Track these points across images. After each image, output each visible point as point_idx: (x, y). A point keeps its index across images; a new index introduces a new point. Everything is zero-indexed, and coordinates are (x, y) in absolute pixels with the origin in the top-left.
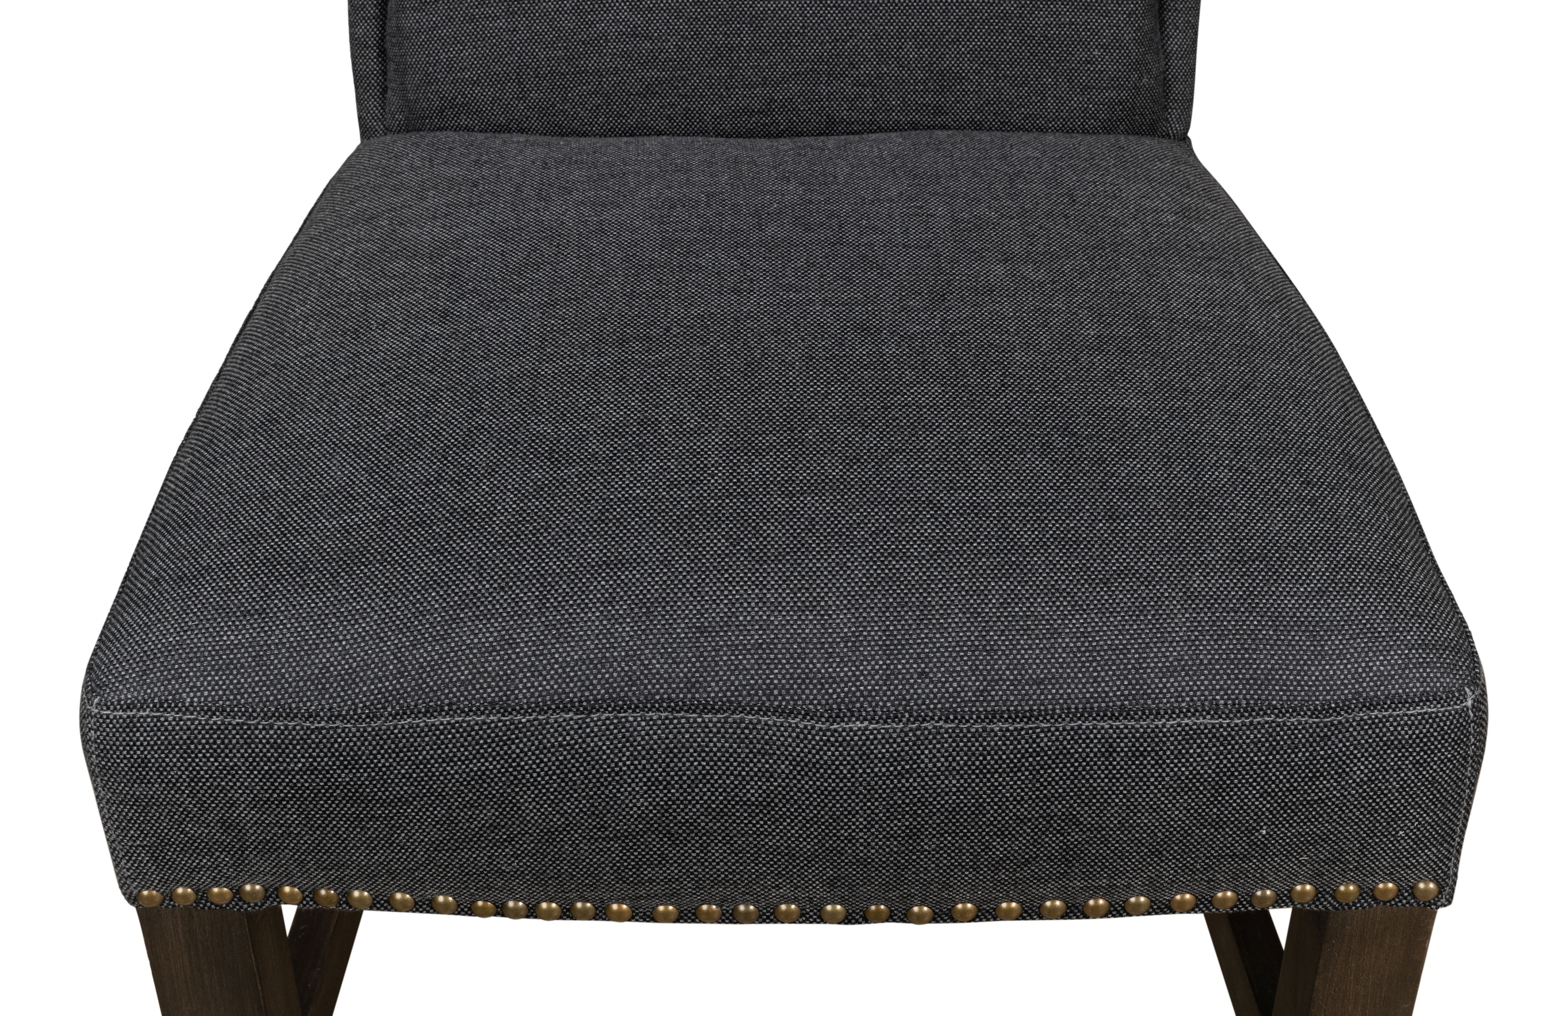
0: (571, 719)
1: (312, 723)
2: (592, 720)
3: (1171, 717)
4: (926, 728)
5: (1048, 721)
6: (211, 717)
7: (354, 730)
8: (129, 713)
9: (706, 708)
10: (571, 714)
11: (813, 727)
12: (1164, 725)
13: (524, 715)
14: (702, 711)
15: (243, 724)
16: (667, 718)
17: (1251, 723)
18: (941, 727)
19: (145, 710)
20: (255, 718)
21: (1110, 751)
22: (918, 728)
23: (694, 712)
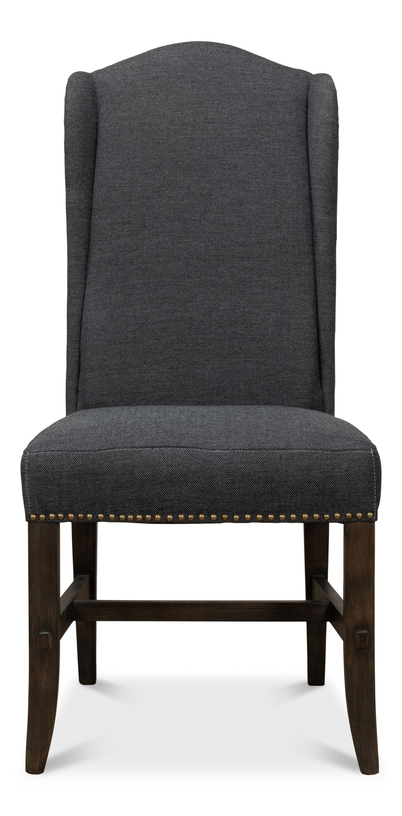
0: (148, 449)
1: (84, 452)
2: (154, 450)
3: (296, 450)
4: (235, 452)
5: (265, 450)
6: (59, 452)
7: (95, 454)
8: (37, 453)
9: (182, 447)
10: (148, 448)
11: (208, 452)
12: (294, 452)
13: (137, 449)
14: (181, 447)
15: (67, 453)
16: (172, 449)
17: (316, 452)
18: (239, 452)
19: (41, 452)
20: (70, 452)
21: (281, 458)
22: (234, 452)
23: (179, 448)
